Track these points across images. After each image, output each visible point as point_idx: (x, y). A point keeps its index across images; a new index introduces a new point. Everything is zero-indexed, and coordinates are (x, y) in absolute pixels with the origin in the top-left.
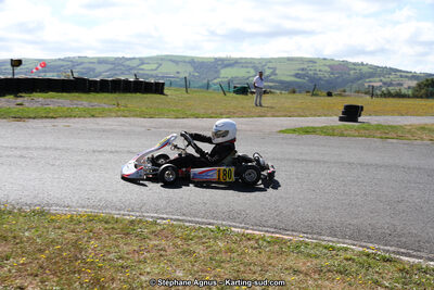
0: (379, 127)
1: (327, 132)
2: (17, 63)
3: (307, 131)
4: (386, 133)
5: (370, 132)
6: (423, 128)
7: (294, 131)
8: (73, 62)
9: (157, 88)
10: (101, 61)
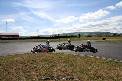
0: (108, 41)
1: (101, 42)
2: (59, 34)
3: (98, 42)
4: (110, 42)
5: (107, 42)
6: (115, 41)
7: (96, 42)
8: (65, 34)
9: (76, 37)
10: (69, 33)
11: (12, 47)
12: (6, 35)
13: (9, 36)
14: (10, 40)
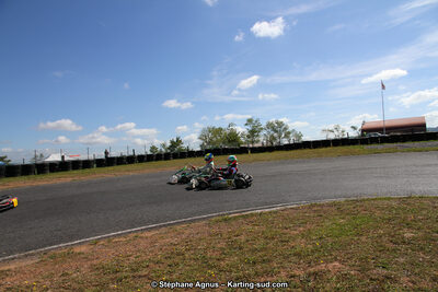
11: (414, 168)
12: (382, 125)
13: (389, 129)
14: (399, 144)
